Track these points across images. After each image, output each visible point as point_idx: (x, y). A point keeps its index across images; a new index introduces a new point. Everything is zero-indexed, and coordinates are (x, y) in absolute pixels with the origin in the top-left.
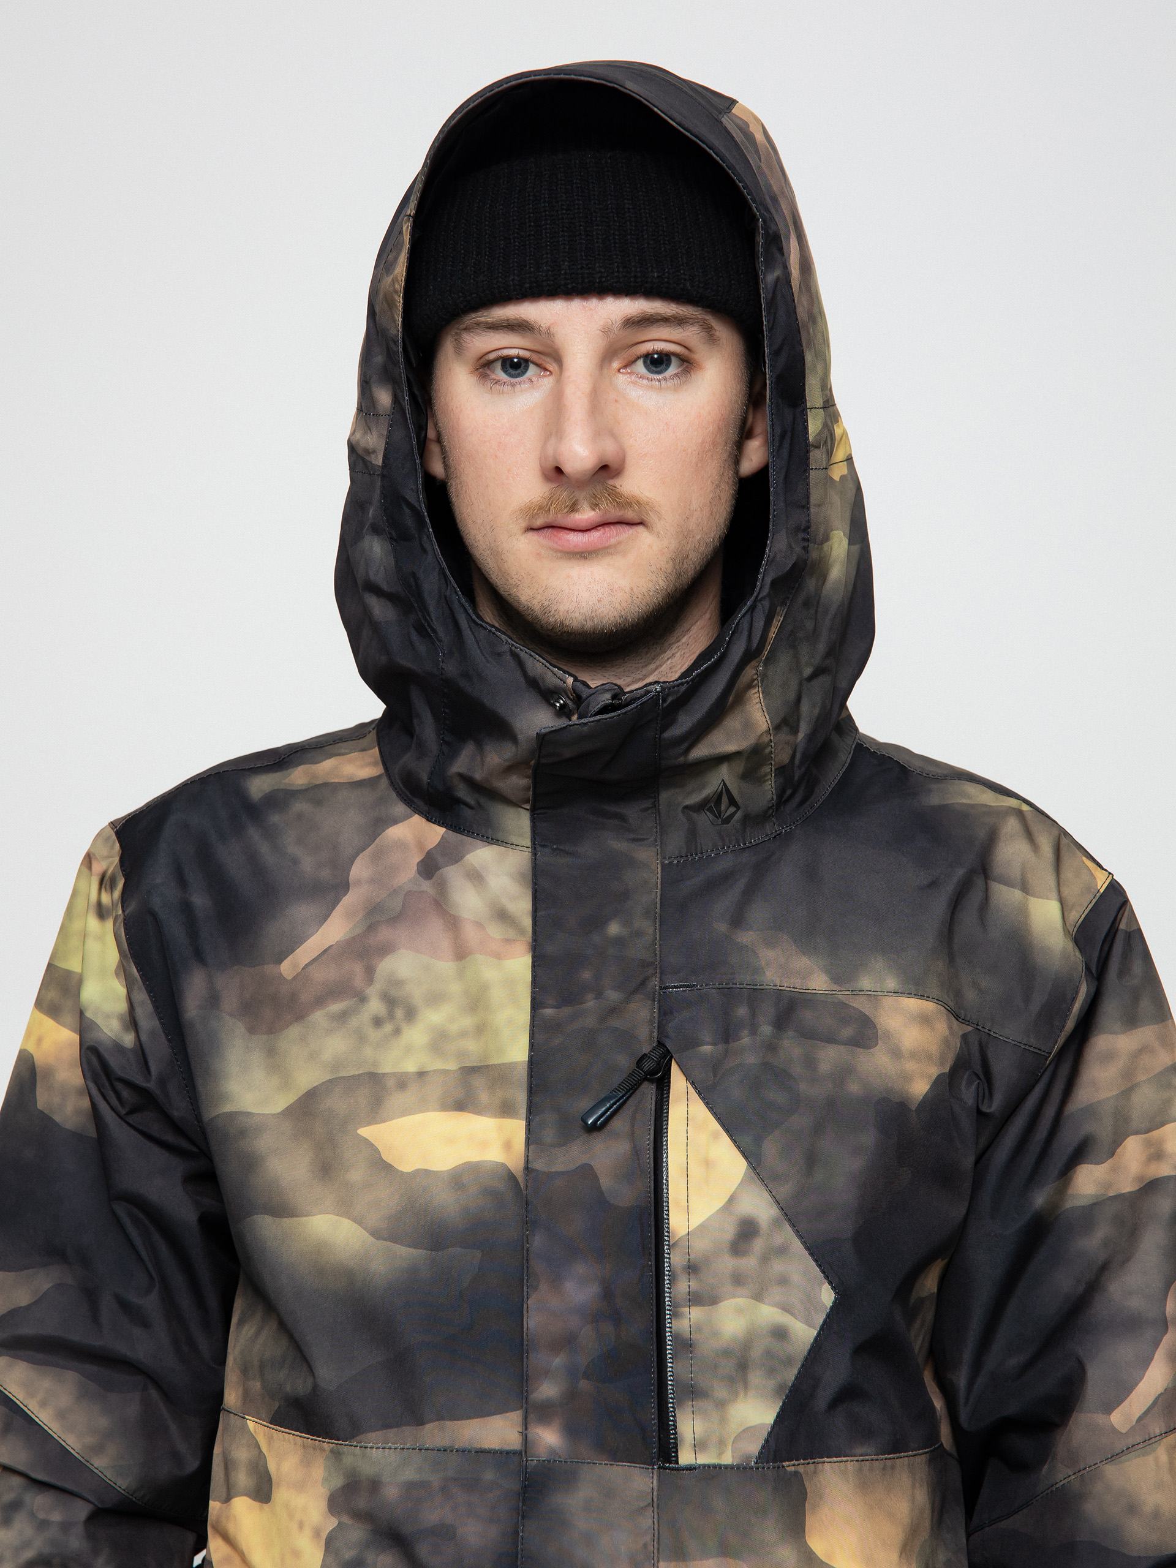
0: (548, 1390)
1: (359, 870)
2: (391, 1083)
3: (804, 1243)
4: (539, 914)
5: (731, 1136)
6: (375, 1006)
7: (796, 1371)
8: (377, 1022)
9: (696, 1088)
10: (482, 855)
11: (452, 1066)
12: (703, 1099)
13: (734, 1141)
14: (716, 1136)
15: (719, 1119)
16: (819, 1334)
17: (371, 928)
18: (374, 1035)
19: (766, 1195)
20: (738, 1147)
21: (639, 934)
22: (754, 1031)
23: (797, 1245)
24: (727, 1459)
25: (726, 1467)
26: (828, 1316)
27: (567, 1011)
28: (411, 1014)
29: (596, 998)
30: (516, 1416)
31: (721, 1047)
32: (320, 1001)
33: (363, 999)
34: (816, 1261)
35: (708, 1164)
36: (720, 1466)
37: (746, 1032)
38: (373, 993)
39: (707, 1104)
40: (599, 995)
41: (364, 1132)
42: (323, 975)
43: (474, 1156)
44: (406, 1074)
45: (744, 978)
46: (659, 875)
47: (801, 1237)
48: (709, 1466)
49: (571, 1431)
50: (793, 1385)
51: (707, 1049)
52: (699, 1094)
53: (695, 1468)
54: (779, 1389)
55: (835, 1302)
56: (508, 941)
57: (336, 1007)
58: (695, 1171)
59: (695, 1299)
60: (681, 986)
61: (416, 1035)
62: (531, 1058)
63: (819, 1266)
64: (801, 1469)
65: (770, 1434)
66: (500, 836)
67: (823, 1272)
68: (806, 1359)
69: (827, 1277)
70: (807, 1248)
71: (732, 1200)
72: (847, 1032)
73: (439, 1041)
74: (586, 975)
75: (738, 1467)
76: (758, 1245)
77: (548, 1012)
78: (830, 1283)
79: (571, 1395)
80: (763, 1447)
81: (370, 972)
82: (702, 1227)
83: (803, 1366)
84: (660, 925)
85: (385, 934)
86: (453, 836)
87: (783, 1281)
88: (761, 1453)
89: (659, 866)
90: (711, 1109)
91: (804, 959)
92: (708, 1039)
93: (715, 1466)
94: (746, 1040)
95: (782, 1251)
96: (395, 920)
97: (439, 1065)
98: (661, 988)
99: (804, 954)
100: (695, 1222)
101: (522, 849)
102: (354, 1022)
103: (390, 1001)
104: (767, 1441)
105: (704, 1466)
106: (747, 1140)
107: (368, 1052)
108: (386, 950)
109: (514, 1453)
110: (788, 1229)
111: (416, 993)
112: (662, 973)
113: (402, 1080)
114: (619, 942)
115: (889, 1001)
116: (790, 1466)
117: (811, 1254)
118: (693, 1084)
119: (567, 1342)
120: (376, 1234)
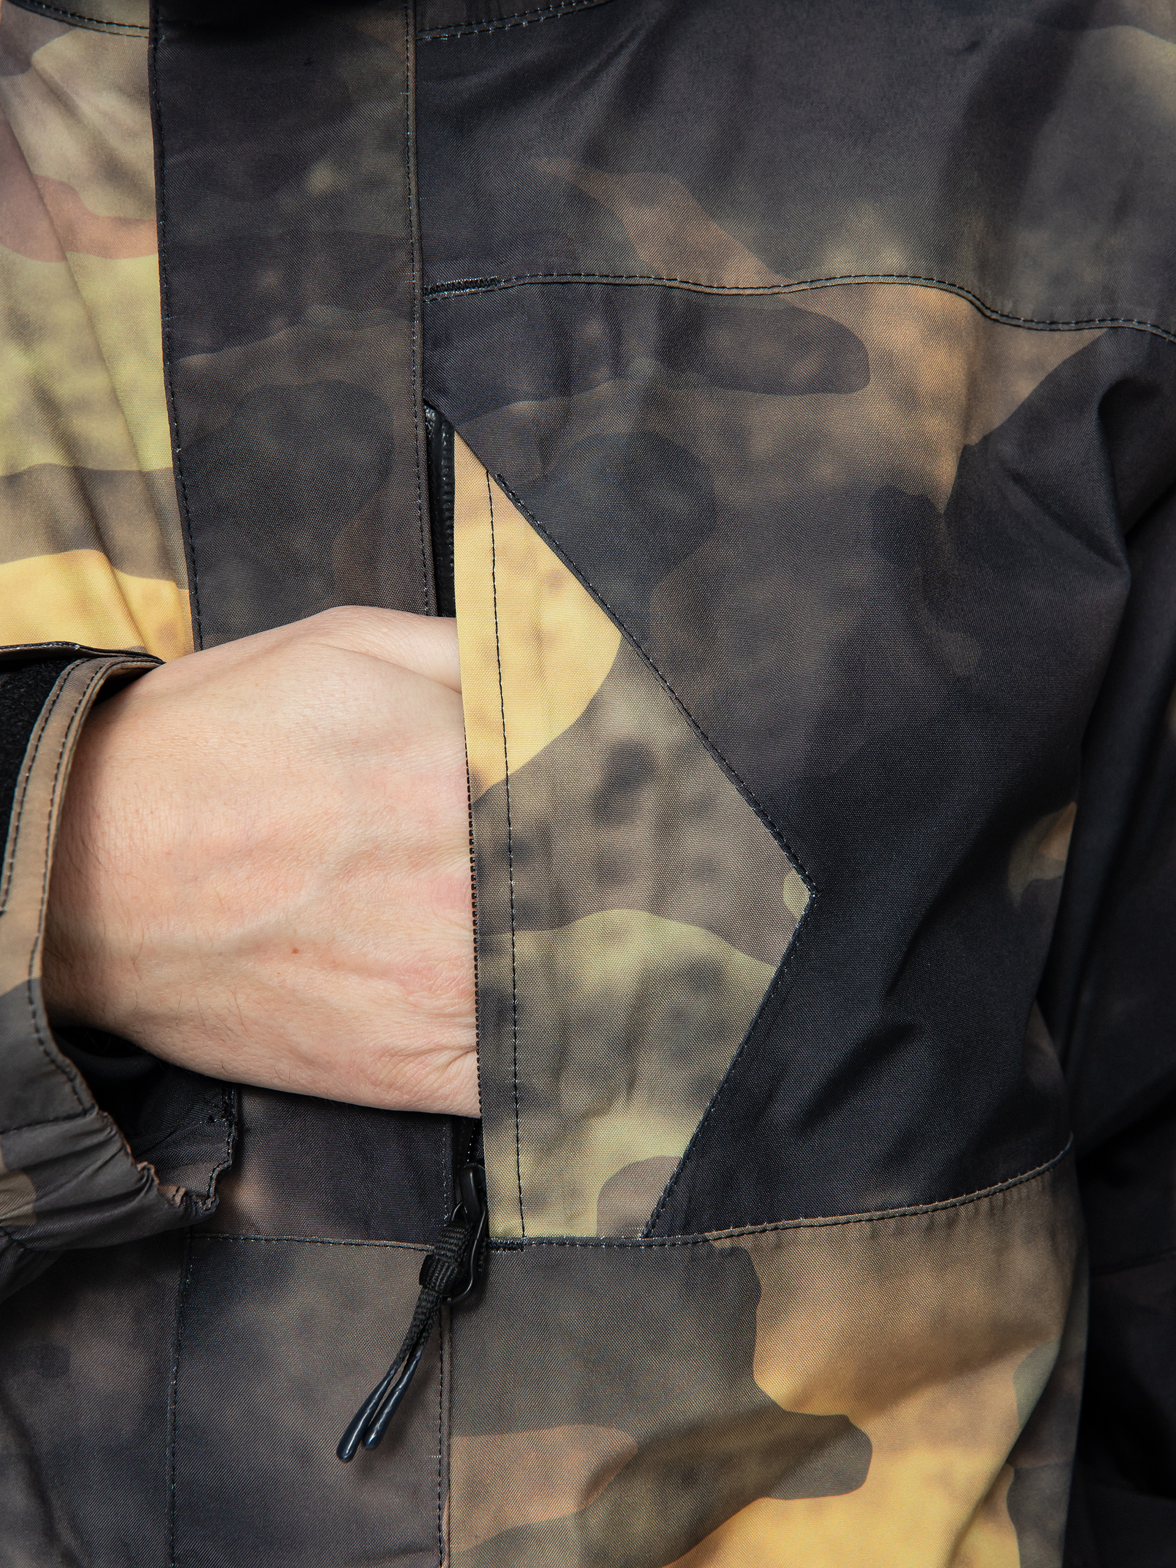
3: (745, 791)
4: (170, 161)
5: (585, 580)
7: (732, 1050)
9: (507, 489)
12: (523, 509)
13: (593, 591)
14: (554, 583)
15: (559, 548)
16: (780, 974)
19: (663, 696)
20: (602, 603)
21: (374, 183)
22: (619, 366)
23: (730, 795)
24: (588, 1227)
25: (585, 1243)
26: (798, 936)
27: (234, 354)
29: (292, 323)
31: (554, 402)
34: (771, 825)
35: (539, 638)
36: (572, 1242)
37: (604, 371)
39: (532, 519)
40: (295, 315)
45: (592, 262)
46: (411, 64)
47: (737, 779)
48: (549, 1242)
49: (282, 1179)
50: (727, 1080)
51: (523, 407)
52: (515, 499)
53: (521, 1246)
54: (698, 1086)
55: (810, 908)
58: (515, 654)
59: (524, 915)
60: (467, 285)
62: (178, 461)
63: (778, 836)
64: (746, 1243)
65: (676, 1178)
66: (85, 11)
67: (786, 847)
68: (755, 1025)
69: (793, 858)
70: (751, 801)
71: (593, 709)
72: (805, 368)
74: (269, 279)
75: (609, 1243)
76: (648, 799)
77: (196, 361)
78: (801, 869)
80: (662, 1204)
82: (534, 767)
83: (748, 1040)
84: (417, 165)
87: (706, 870)
88: (657, 1215)
89: (411, 46)
90: (541, 530)
91: (714, 225)
92: (525, 387)
93: (562, 1242)
94: (604, 387)
95: (702, 808)
98: (425, 292)
99: (713, 216)
100: (522, 754)
101: (131, 31)
104: (669, 1192)
105: (540, 1241)
106: (620, 588)
110: (710, 765)
112: (423, 261)
114: (333, 202)
115: (889, 294)
116: (720, 1240)
117: (761, 813)
118: (501, 480)
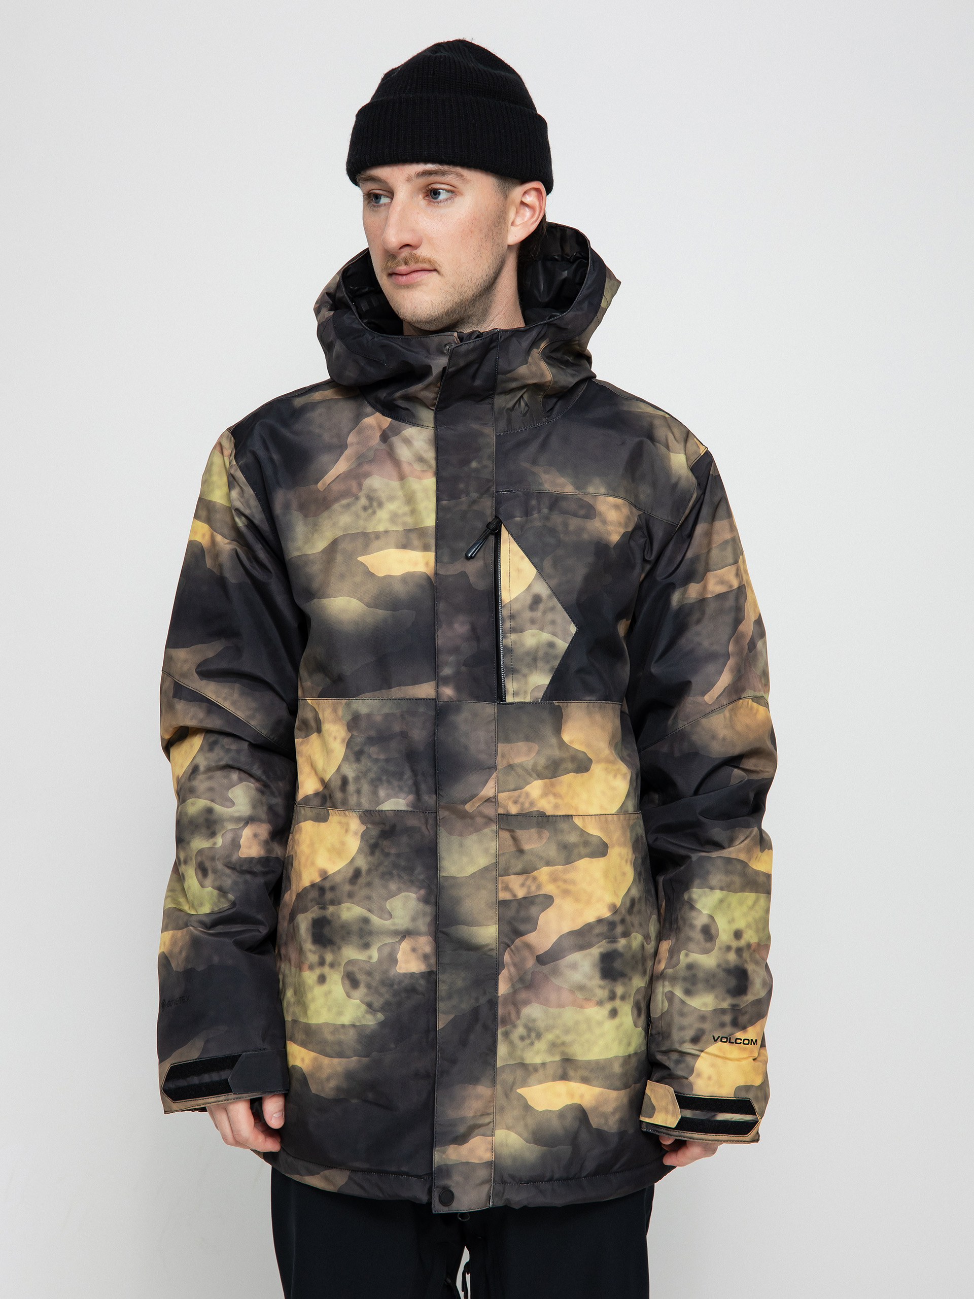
0: (447, 671)
1: (352, 439)
2: (373, 536)
3: (562, 606)
4: (439, 458)
5: (529, 558)
6: (363, 501)
7: (559, 662)
8: (365, 509)
9: (513, 537)
10: (410, 431)
11: (400, 529)
12: (517, 542)
13: (531, 561)
14: (522, 558)
15: (523, 551)
16: (569, 645)
17: (360, 465)
18: (363, 515)
19: (545, 584)
20: (533, 563)
21: (485, 467)
22: (539, 512)
23: (559, 606)
24: (528, 699)
25: (527, 703)
26: (573, 637)
27: (453, 502)
28: (380, 505)
29: (467, 496)
30: (433, 683)
31: (524, 518)
32: (337, 500)
33: (357, 498)
34: (568, 613)
35: (519, 571)
36: (525, 703)
37: (536, 512)
38: (362, 495)
39: (518, 544)
40: (468, 494)
41: (360, 559)
42: (336, 488)
43: (411, 569)
44: (379, 532)
45: (534, 488)
46: (495, 440)
47: (561, 603)
48: (520, 702)
49: (458, 689)
50: (558, 668)
51: (518, 519)
52: (515, 539)
53: (514, 704)
54: (552, 669)
55: (576, 632)
56: (423, 471)
57: (344, 502)
58: (513, 574)
59: (513, 630)
60: (506, 491)
61: (383, 515)
62: (437, 524)
63: (569, 616)
64: (561, 704)
65: (547, 688)
66: (419, 422)
67: (571, 618)
68: (563, 657)
69: (573, 621)
70: (564, 608)
71: (530, 586)
72: (582, 512)
73: (394, 517)
74: (462, 486)
75: (533, 703)
76: (541, 606)
77: (444, 503)
78: (574, 623)
79: (457, 673)
80: (544, 694)
81: (360, 486)
82: (516, 599)
83: (562, 659)
84: (495, 463)
85: (366, 468)
86: (396, 423)
87: (553, 622)
88: (543, 697)
89: (495, 436)
90: (520, 546)
91: (562, 479)
92: (518, 515)
93: (522, 703)
94: (536, 515)
95: (552, 609)
96: (371, 462)
97: (394, 528)
98: (496, 492)
99: (562, 477)
100: (513, 596)
101: (430, 428)
102: (353, 509)
103: (370, 499)
104: (546, 691)
105: (518, 702)
106: (536, 560)
107: (361, 523)
108: (367, 475)
109: (433, 699)
110: (555, 600)
111: (383, 495)
112: (496, 485)
113: (378, 536)
114: (477, 470)
115: (601, 498)
116: (556, 703)
117: (566, 610)
118: (512, 535)
119: (456, 650)
120: (368, 605)
